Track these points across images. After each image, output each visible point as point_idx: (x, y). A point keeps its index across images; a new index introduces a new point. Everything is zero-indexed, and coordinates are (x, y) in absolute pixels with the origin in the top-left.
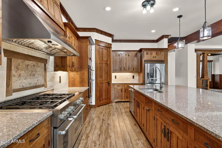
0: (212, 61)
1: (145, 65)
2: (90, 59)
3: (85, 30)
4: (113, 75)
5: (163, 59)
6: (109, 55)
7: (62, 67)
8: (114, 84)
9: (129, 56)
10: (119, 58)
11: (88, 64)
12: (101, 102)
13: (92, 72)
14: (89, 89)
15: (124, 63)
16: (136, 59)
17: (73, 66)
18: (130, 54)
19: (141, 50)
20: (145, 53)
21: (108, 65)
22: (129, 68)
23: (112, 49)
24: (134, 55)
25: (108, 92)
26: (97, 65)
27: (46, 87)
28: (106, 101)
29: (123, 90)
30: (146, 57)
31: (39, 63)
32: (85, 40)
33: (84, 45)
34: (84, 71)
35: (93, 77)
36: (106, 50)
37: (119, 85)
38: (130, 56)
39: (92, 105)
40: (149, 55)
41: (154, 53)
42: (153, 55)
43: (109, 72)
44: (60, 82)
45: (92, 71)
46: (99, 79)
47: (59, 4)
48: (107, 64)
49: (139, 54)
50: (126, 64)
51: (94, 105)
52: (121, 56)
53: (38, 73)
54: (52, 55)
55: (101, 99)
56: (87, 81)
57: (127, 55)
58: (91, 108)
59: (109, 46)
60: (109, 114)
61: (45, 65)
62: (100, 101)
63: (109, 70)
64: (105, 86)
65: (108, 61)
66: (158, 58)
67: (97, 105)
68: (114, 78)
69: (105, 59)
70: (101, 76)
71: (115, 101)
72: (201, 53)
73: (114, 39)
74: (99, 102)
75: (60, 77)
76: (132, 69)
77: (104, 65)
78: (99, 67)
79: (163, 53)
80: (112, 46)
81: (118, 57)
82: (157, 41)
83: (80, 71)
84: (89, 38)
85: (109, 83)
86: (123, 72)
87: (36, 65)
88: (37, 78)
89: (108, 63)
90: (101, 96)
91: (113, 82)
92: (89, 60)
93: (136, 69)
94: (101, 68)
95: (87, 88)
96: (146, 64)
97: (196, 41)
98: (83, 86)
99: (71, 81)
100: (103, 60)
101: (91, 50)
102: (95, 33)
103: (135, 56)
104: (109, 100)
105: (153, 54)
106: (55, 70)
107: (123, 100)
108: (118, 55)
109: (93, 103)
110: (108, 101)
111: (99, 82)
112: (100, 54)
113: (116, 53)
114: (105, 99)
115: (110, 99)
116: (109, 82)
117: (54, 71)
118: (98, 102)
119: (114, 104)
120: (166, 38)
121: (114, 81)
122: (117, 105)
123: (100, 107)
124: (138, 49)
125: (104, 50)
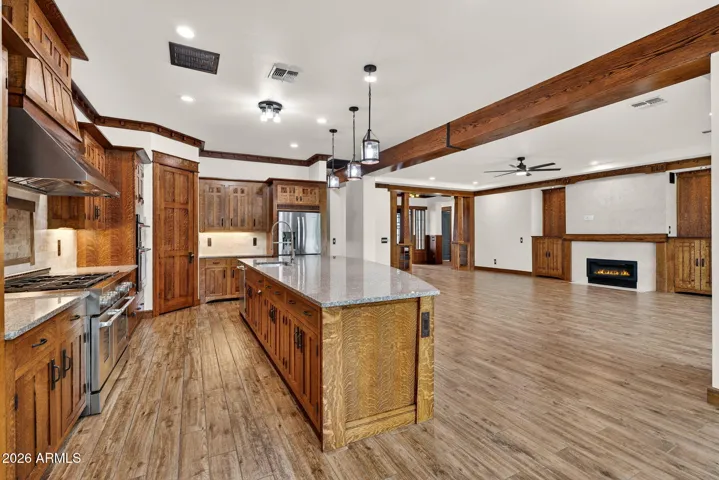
0: (426, 208)
1: (278, 215)
2: (141, 198)
3: (122, 123)
4: (203, 237)
5: (317, 203)
6: (190, 188)
7: (70, 218)
8: (204, 260)
9: (243, 192)
10: (219, 197)
11: (134, 212)
12: (170, 303)
13: (145, 231)
14: (137, 269)
15: (232, 209)
16: (260, 199)
17: (97, 215)
18: (246, 189)
19: (270, 182)
20: (279, 188)
21: (188, 212)
22: (243, 221)
23: (200, 175)
24: (255, 190)
25: (189, 277)
26: (158, 213)
27: (33, 264)
28: (183, 300)
29: (229, 273)
30: (282, 198)
31: (22, 212)
32: (126, 155)
33: (125, 166)
34: (124, 228)
35: (147, 241)
36: (182, 177)
37: (216, 261)
38: (246, 192)
39: (143, 312)
40: (288, 193)
41: (299, 190)
42: (296, 194)
43: (190, 232)
44: (59, 254)
45: (143, 228)
46: (163, 248)
47: (69, 87)
48: (186, 211)
49: (267, 190)
50: (236, 211)
51: (148, 312)
52: (222, 191)
53: (20, 232)
54: (44, 192)
55: (169, 297)
56: (131, 252)
57: (239, 191)
58: (142, 318)
59: (190, 168)
60: (191, 324)
61: (31, 215)
62: (166, 300)
63: (191, 225)
64: (179, 264)
65: (187, 203)
66: (305, 201)
67: (158, 309)
68: (206, 244)
69: (180, 198)
70: (170, 241)
71: (208, 299)
72: (399, 191)
73: (206, 148)
74: (162, 301)
75: (59, 241)
76: (251, 224)
77: (177, 214)
78: (163, 217)
79: (317, 191)
80: (200, 168)
81: (215, 194)
82: (309, 162)
83: (113, 227)
84: (139, 152)
85: (191, 258)
86: (229, 230)
87: (17, 215)
88: (17, 242)
89: (190, 207)
90: (170, 289)
91: (201, 255)
92: (137, 201)
93: (260, 223)
94: (169, 221)
95: (134, 267)
96: (281, 214)
97: (389, 168)
98: (119, 262)
99: (85, 252)
100: (174, 200)
101: (143, 176)
102: (152, 134)
103: (258, 193)
104: (190, 299)
105: (297, 191)
106: (50, 226)
107: (228, 297)
108: (215, 190)
109: (148, 306)
110: (189, 302)
111: (162, 255)
112: (167, 185)
113: (210, 185)
114: (180, 296)
115: (193, 294)
116: (190, 253)
117: (49, 228)
118: (160, 305)
119: (203, 307)
120: (323, 160)
121: (203, 252)
122: (212, 308)
123: (167, 315)
124: (265, 179)
125: (177, 176)
